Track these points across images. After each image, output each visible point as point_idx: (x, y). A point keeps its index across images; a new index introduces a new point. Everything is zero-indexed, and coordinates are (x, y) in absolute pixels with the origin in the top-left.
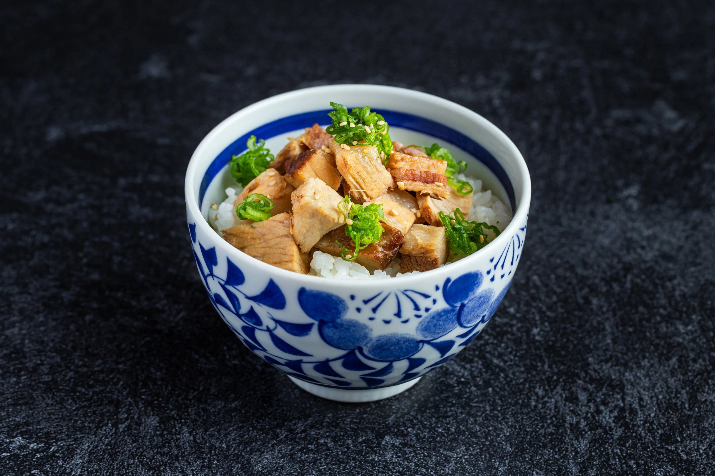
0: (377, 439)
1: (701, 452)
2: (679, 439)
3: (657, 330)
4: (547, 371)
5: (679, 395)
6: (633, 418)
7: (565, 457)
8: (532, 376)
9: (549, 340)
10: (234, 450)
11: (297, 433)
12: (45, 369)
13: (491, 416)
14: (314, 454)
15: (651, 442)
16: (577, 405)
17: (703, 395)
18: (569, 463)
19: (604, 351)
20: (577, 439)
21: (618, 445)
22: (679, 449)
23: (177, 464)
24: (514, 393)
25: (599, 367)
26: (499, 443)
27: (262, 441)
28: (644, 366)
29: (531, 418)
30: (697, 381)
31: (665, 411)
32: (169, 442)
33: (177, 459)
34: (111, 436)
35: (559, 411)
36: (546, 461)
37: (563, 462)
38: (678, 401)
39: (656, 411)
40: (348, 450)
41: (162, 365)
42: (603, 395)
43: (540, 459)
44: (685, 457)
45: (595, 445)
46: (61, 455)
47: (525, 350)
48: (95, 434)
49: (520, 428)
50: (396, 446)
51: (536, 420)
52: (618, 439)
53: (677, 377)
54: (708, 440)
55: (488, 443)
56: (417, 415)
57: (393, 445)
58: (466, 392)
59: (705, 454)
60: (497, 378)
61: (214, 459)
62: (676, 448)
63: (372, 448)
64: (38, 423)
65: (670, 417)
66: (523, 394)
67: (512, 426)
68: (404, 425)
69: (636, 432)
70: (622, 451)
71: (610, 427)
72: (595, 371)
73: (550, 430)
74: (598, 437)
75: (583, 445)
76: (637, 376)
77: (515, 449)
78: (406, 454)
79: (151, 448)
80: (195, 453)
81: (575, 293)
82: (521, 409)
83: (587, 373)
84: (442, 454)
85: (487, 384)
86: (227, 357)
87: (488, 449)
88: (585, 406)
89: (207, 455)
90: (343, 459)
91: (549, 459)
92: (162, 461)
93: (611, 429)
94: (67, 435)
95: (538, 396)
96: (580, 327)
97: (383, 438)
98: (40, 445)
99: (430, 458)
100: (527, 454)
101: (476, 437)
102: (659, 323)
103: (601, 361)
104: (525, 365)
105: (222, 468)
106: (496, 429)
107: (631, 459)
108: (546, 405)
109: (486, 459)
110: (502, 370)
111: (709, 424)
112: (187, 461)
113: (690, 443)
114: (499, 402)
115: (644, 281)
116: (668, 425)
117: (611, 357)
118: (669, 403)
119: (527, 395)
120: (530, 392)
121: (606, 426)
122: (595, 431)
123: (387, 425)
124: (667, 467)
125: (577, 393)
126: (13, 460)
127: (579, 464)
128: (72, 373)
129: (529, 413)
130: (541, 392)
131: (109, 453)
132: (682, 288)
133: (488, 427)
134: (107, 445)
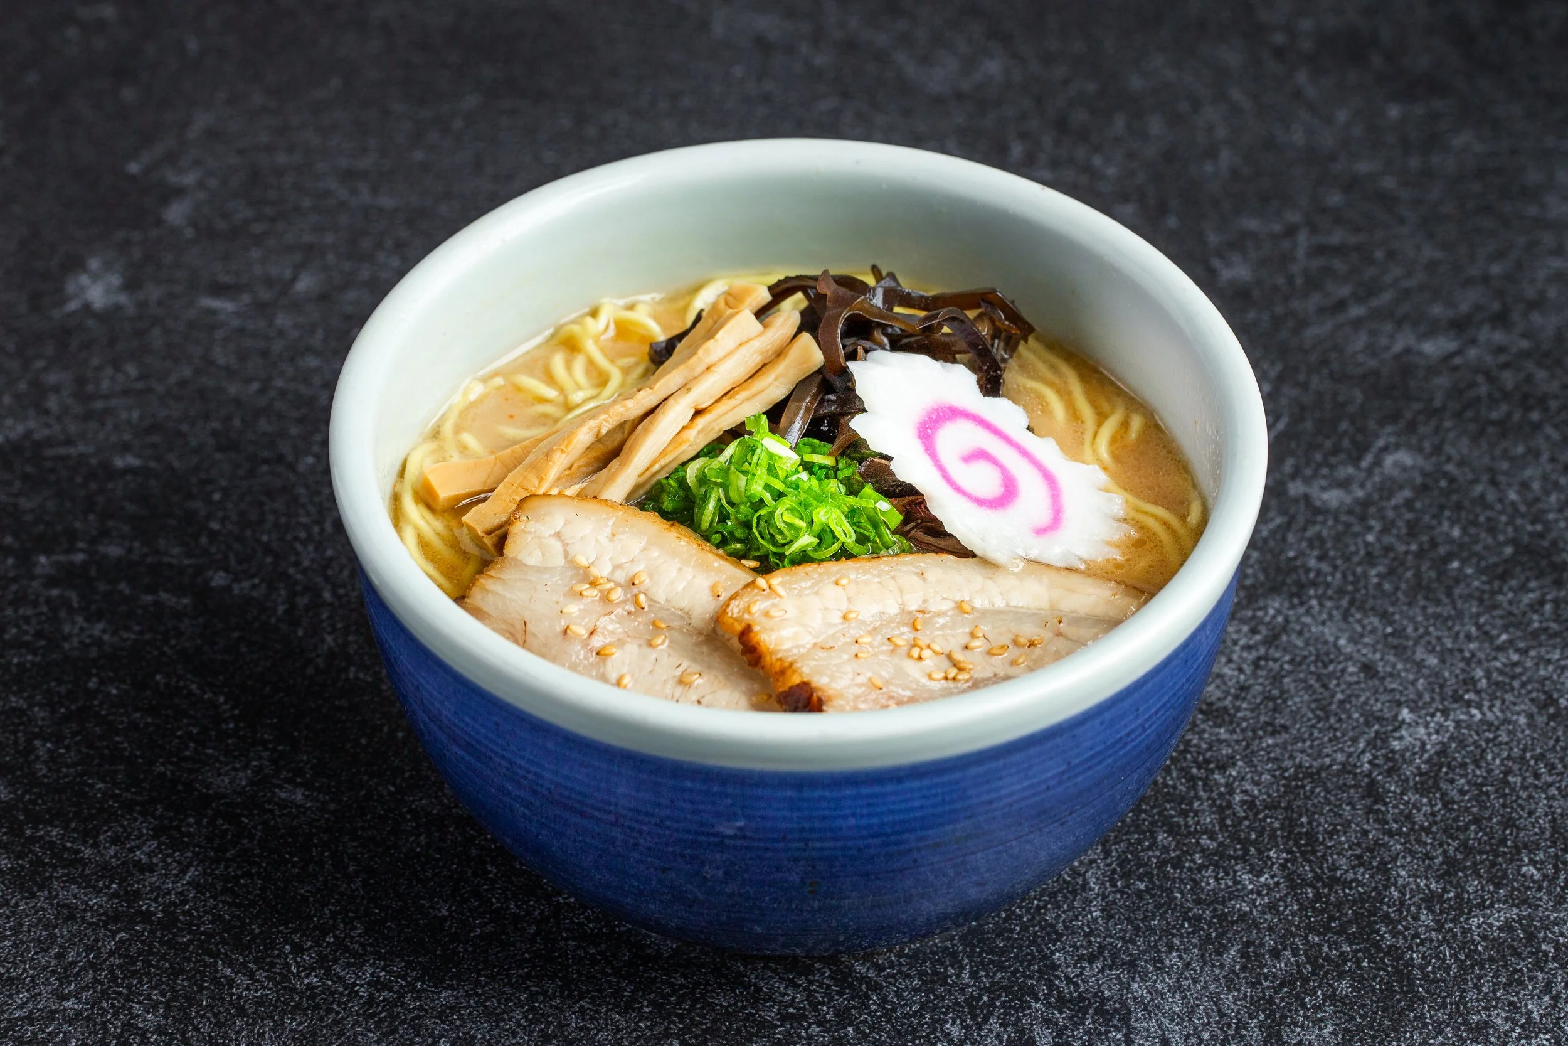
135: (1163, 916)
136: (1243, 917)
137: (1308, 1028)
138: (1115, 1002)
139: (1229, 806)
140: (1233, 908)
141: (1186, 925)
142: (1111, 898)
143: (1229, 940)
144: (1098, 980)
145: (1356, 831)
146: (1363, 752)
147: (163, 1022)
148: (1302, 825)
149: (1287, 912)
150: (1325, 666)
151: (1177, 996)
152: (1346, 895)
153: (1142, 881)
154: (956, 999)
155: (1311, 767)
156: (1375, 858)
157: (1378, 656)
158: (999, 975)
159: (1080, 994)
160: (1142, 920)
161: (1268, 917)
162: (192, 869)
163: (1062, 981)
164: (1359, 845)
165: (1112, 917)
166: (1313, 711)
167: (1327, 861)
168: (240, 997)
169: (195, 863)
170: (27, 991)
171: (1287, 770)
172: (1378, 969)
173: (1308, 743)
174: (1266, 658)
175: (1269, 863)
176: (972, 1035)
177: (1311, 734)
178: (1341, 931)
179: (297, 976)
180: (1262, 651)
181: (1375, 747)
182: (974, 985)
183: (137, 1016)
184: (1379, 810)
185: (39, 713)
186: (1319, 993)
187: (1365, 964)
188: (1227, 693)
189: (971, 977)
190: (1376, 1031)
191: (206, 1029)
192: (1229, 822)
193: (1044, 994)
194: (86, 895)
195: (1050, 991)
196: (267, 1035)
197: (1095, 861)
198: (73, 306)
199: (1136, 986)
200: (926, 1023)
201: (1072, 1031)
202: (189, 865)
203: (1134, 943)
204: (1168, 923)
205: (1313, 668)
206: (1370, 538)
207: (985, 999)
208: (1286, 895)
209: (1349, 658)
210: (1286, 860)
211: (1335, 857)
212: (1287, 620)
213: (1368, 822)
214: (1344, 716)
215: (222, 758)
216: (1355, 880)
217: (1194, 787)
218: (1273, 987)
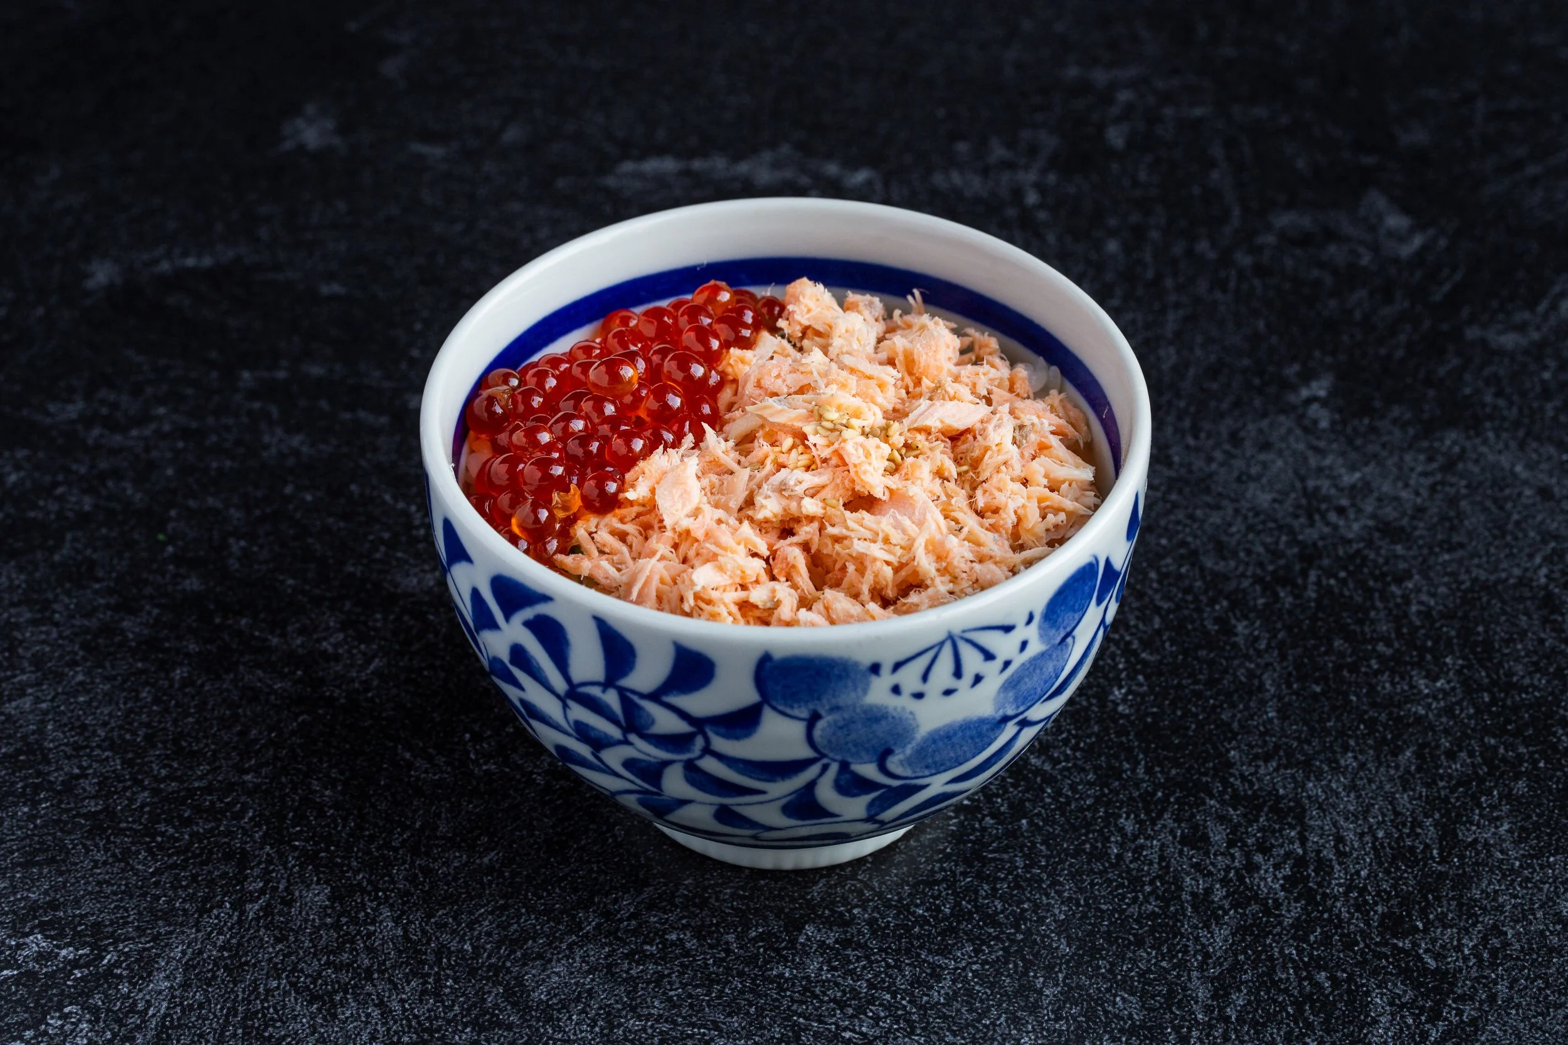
0: (788, 932)
1: (1467, 952)
2: (1420, 925)
3: (1372, 688)
4: (1143, 781)
5: (1419, 831)
6: (1324, 879)
7: (1182, 965)
8: (1111, 791)
9: (1148, 714)
10: (489, 957)
11: (621, 921)
12: (88, 785)
13: (1027, 880)
14: (656, 963)
15: (1362, 931)
16: (1207, 854)
17: (1468, 830)
18: (1190, 979)
19: (1262, 735)
20: (1207, 926)
21: (1294, 938)
22: (1419, 946)
23: (369, 988)
24: (1075, 829)
25: (1253, 770)
26: (1043, 936)
27: (547, 937)
28: (1347, 767)
29: (1109, 881)
30: (1458, 799)
31: (1391, 864)
32: (353, 942)
33: (369, 978)
34: (230, 929)
35: (1168, 867)
36: (1142, 975)
37: (1178, 976)
38: (1417, 843)
39: (1370, 864)
40: (728, 955)
41: (334, 773)
42: (1259, 830)
43: (1130, 970)
44: (1432, 963)
45: (1244, 940)
46: (125, 973)
47: (1097, 735)
48: (197, 925)
49: (1087, 904)
50: (828, 947)
51: (1122, 886)
52: (1292, 926)
53: (1414, 790)
54: (1480, 927)
55: (1020, 937)
56: (870, 879)
57: (822, 944)
58: (974, 829)
59: (1475, 956)
60: (1038, 798)
61: (447, 977)
62: (1415, 944)
63: (778, 951)
64: (77, 903)
65: (1401, 878)
66: (1094, 831)
67: (1070, 899)
68: (845, 901)
69: (1330, 911)
70: (1300, 952)
71: (1276, 900)
72: (1243, 778)
73: (1150, 907)
74: (1250, 921)
75: (1219, 938)
76: (1332, 790)
77: (1078, 948)
78: (850, 962)
79: (315, 955)
80: (408, 964)
81: (1199, 610)
82: (1089, 862)
83: (1226, 783)
84: (924, 961)
85: (1017, 809)
86: (473, 756)
87: (1020, 951)
88: (1222, 854)
89: (431, 968)
90: (717, 975)
91: (1149, 971)
92: (338, 982)
93: (1278, 904)
94: (138, 928)
95: (1124, 835)
96: (1211, 682)
97: (800, 929)
98: (80, 952)
99: (901, 970)
100: (1103, 959)
101: (996, 924)
102: (1376, 673)
103: (1257, 757)
104: (1096, 768)
105: (463, 994)
106: (1036, 907)
107: (1320, 968)
108: (1141, 854)
109: (1016, 972)
110: (1049, 779)
111: (1483, 891)
112: (391, 981)
113: (1442, 934)
114: (1043, 848)
115: (1343, 582)
116: (1397, 896)
117: (1277, 747)
118: (1399, 847)
119: (1101, 832)
120: (1107, 825)
121: (1267, 898)
122: (1244, 909)
123: (808, 902)
124: (1395, 985)
125: (1206, 828)
126: (24, 985)
127: (1212, 980)
128: (146, 794)
129: (1105, 871)
130: (1129, 826)
131: (226, 967)
132: (1424, 597)
133: (1019, 903)
134: (222, 948)
135: (1338, 719)
136: (1419, 719)
137: (1484, 826)
138: (1290, 801)
139: (1406, 615)
140: (1409, 710)
141: (1362, 727)
142: (1287, 699)
143: (1405, 742)
144: (1273, 778)
145: (1532, 640)
146: (1540, 567)
147: (341, 798)
148: (1478, 634)
149: (1463, 715)
150: (1502, 490)
151: (1352, 795)
152: (1523, 700)
153: (1318, 684)
154: (1130, 793)
155: (1487, 580)
156: (1551, 664)
157: (1554, 481)
158: (1174, 772)
159: (1255, 792)
160: (1319, 722)
161: (1444, 720)
162: (377, 660)
163: (1236, 779)
164: (1535, 652)
165: (1288, 717)
166: (1489, 530)
167: (1503, 667)
168: (418, 778)
169: (380, 654)
170: (208, 764)
171: (1463, 582)
172: (1555, 770)
173: (1484, 559)
174: (1443, 483)
175: (1445, 669)
176: (1146, 830)
177: (1487, 552)
178: (1518, 733)
179: (476, 762)
180: (1439, 477)
181: (1552, 563)
182: (1149, 780)
183: (316, 791)
184: (1556, 620)
185: (235, 514)
186: (1495, 793)
187: (1542, 765)
188: (1404, 514)
189: (1146, 773)
190: (1553, 829)
191: (383, 806)
192: (1405, 630)
193: (1219, 792)
194: (271, 679)
195: (1225, 788)
196: (443, 816)
197: (1271, 664)
198: (288, 145)
199: (1311, 785)
200: (1100, 817)
201: (1246, 828)
202: (374, 656)
203: (1309, 743)
204: (1344, 725)
205: (1489, 492)
206: (1547, 375)
207: (1160, 794)
208: (1462, 700)
209: (1526, 482)
210: (1462, 667)
211: (1512, 663)
212: (1463, 450)
213: (1544, 631)
214: (1520, 535)
215: (412, 561)
216: (1532, 685)
217: (1371, 598)
218: (1449, 787)
